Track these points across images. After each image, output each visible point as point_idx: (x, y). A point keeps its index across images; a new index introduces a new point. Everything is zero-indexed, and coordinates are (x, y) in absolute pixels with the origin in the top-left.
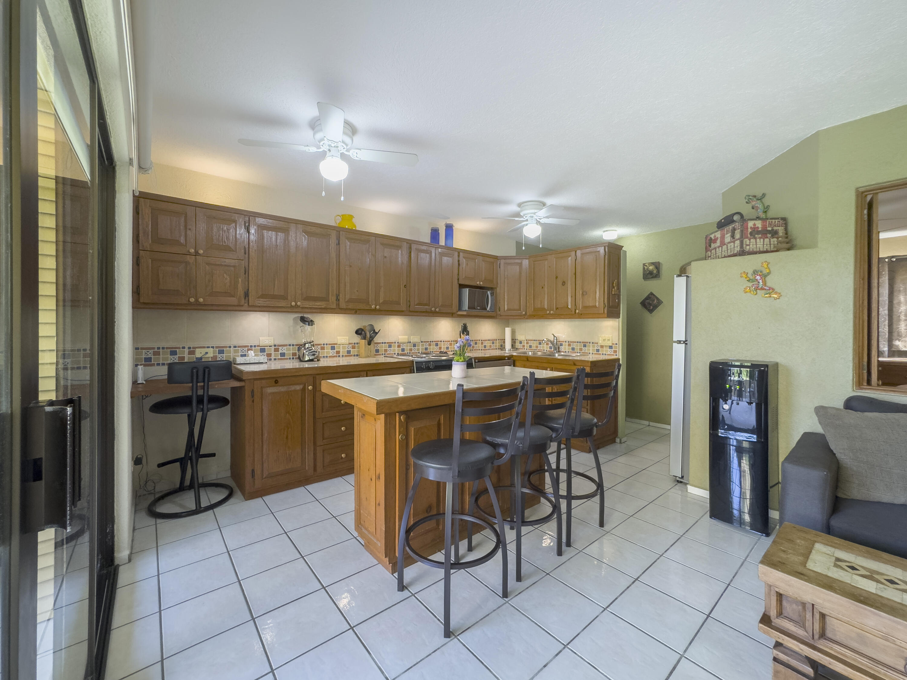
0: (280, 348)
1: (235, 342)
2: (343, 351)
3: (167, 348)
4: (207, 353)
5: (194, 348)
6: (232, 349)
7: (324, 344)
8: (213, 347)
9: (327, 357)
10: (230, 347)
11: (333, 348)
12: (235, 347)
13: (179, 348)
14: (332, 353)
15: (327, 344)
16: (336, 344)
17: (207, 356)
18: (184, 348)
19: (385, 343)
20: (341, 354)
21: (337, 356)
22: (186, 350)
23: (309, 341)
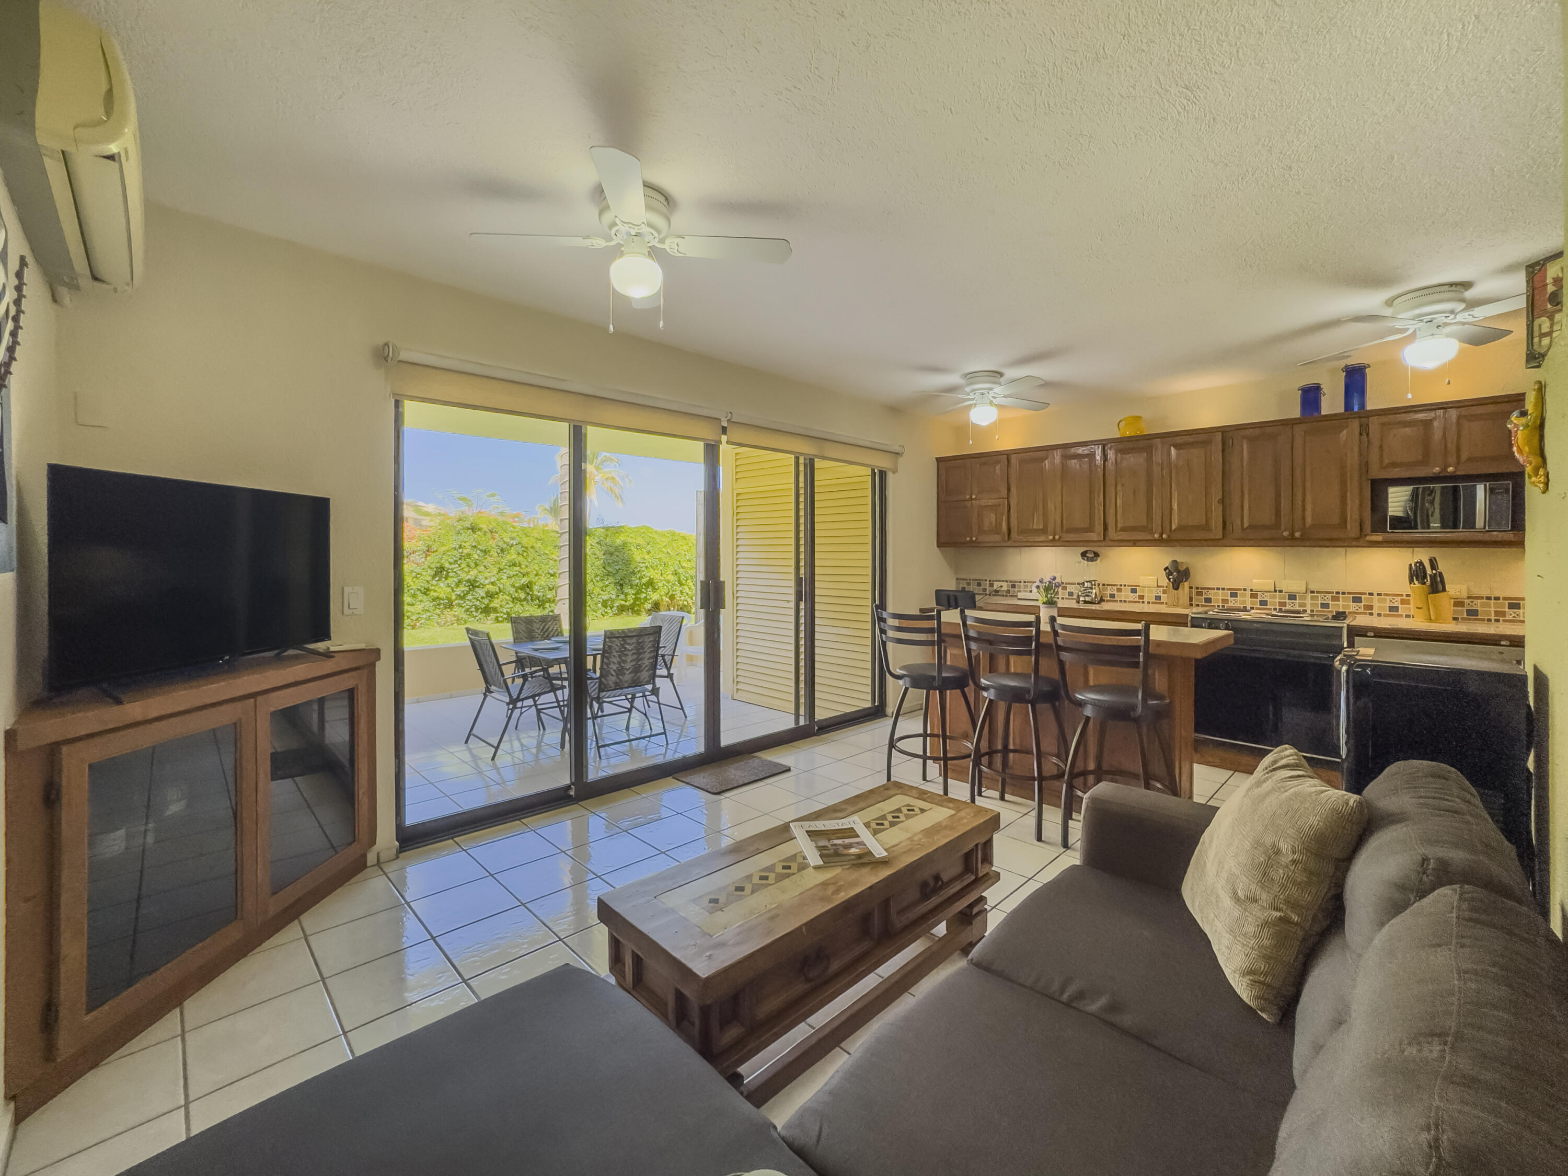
0: (1068, 586)
1: (1023, 579)
2: (1149, 596)
3: (976, 580)
4: (1001, 587)
5: (994, 581)
6: (1022, 584)
7: (1121, 585)
8: (1007, 581)
9: (1125, 601)
10: (1020, 582)
11: (1134, 591)
12: (1025, 582)
13: (982, 580)
14: (1133, 597)
15: (1125, 586)
16: (1138, 586)
17: (1002, 589)
18: (986, 580)
19: (1223, 589)
20: (1146, 600)
21: (1139, 602)
22: (988, 582)
23: (1088, 580)
